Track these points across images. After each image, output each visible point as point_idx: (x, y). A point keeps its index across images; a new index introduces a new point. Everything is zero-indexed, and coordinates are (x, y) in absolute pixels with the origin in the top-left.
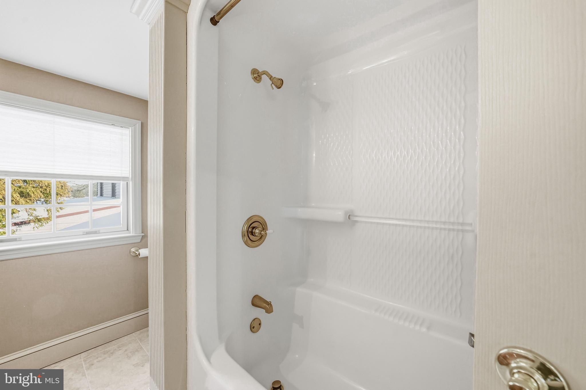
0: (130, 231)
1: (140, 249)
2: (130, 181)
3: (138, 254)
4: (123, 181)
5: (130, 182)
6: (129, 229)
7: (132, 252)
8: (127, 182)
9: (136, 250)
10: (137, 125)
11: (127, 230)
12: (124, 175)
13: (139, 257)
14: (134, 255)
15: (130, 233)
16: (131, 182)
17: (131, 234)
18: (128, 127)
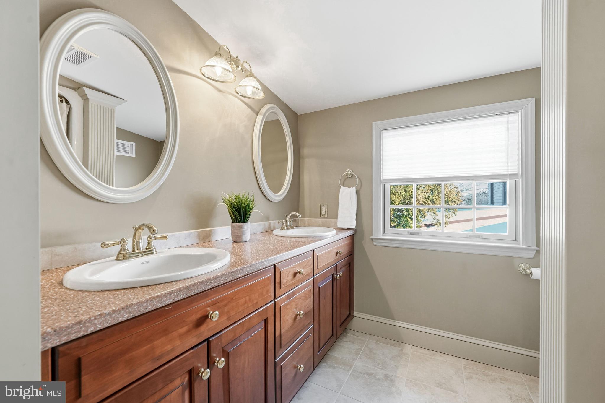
0: (519, 241)
1: (533, 268)
2: (519, 178)
3: (530, 273)
4: (510, 178)
5: (519, 180)
6: (518, 239)
7: (521, 268)
8: (515, 180)
9: (526, 268)
10: (530, 104)
11: (515, 240)
12: (511, 172)
13: (531, 278)
14: (524, 273)
15: (519, 244)
16: (521, 180)
17: (521, 246)
18: (517, 112)
